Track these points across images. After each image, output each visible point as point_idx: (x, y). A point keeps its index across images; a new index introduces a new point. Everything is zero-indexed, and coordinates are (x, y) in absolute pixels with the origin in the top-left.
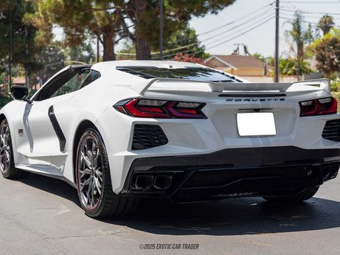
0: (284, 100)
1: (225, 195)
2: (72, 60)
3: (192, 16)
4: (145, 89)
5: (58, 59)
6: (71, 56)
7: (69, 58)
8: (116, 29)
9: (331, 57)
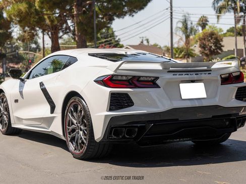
0: (210, 74)
1: (171, 141)
2: (25, 50)
3: (115, 18)
4: (118, 69)
5: (13, 50)
6: (23, 48)
7: (22, 49)
8: (60, 28)
9: (210, 45)
